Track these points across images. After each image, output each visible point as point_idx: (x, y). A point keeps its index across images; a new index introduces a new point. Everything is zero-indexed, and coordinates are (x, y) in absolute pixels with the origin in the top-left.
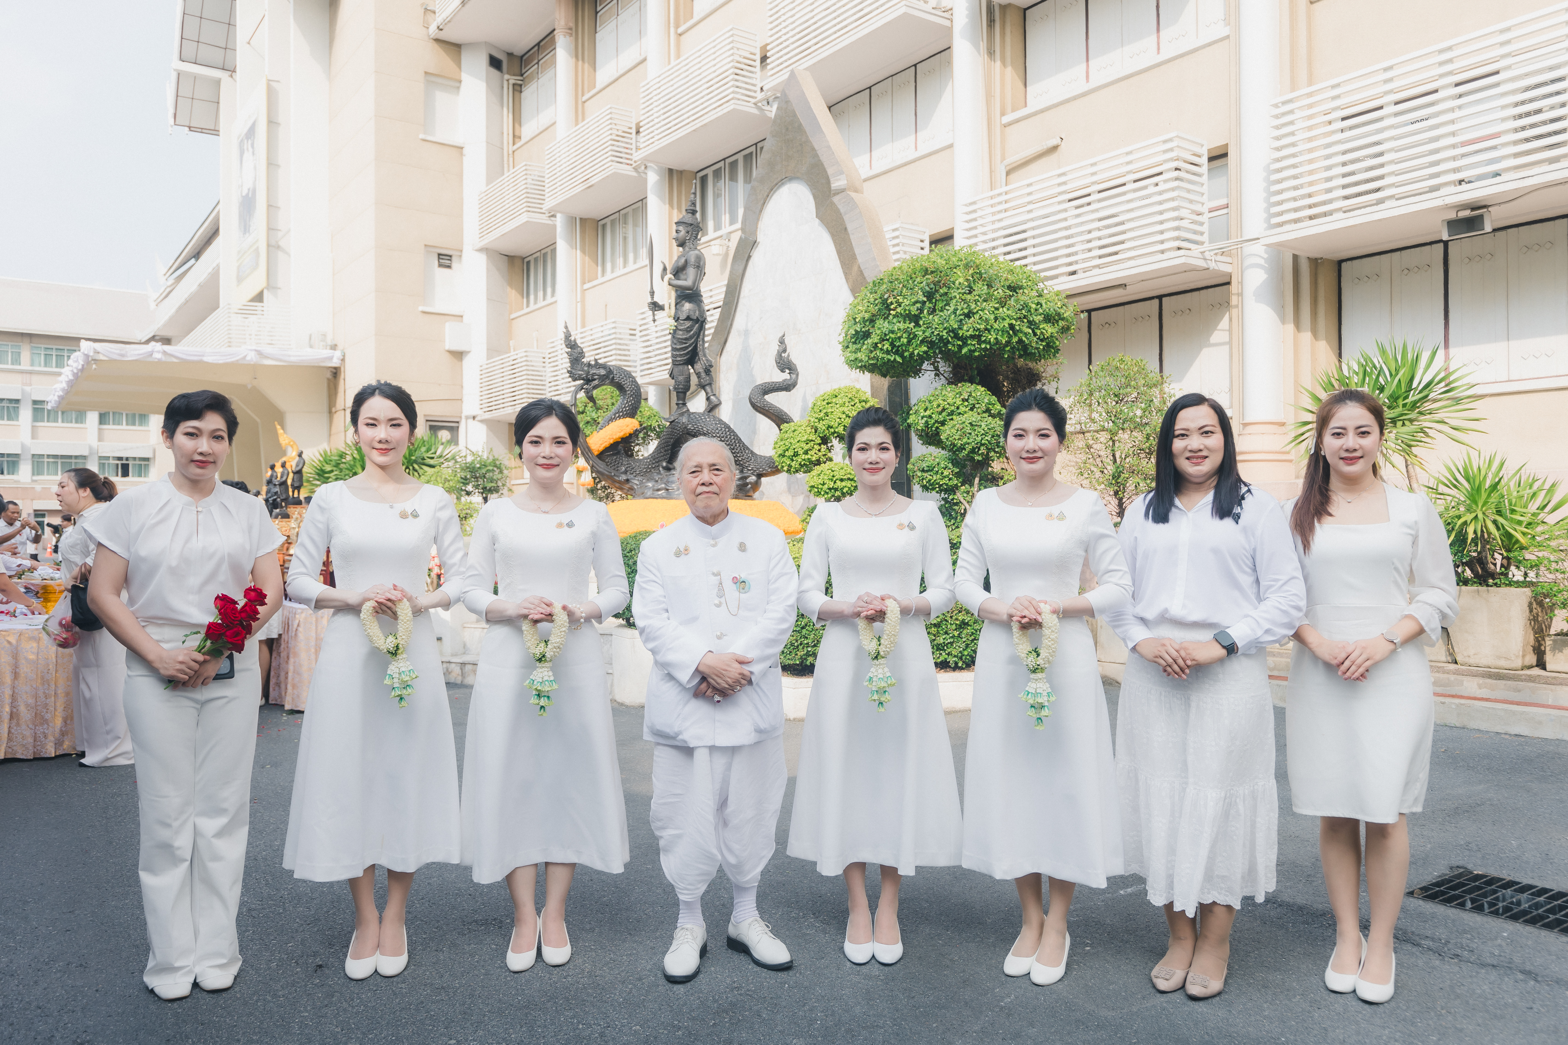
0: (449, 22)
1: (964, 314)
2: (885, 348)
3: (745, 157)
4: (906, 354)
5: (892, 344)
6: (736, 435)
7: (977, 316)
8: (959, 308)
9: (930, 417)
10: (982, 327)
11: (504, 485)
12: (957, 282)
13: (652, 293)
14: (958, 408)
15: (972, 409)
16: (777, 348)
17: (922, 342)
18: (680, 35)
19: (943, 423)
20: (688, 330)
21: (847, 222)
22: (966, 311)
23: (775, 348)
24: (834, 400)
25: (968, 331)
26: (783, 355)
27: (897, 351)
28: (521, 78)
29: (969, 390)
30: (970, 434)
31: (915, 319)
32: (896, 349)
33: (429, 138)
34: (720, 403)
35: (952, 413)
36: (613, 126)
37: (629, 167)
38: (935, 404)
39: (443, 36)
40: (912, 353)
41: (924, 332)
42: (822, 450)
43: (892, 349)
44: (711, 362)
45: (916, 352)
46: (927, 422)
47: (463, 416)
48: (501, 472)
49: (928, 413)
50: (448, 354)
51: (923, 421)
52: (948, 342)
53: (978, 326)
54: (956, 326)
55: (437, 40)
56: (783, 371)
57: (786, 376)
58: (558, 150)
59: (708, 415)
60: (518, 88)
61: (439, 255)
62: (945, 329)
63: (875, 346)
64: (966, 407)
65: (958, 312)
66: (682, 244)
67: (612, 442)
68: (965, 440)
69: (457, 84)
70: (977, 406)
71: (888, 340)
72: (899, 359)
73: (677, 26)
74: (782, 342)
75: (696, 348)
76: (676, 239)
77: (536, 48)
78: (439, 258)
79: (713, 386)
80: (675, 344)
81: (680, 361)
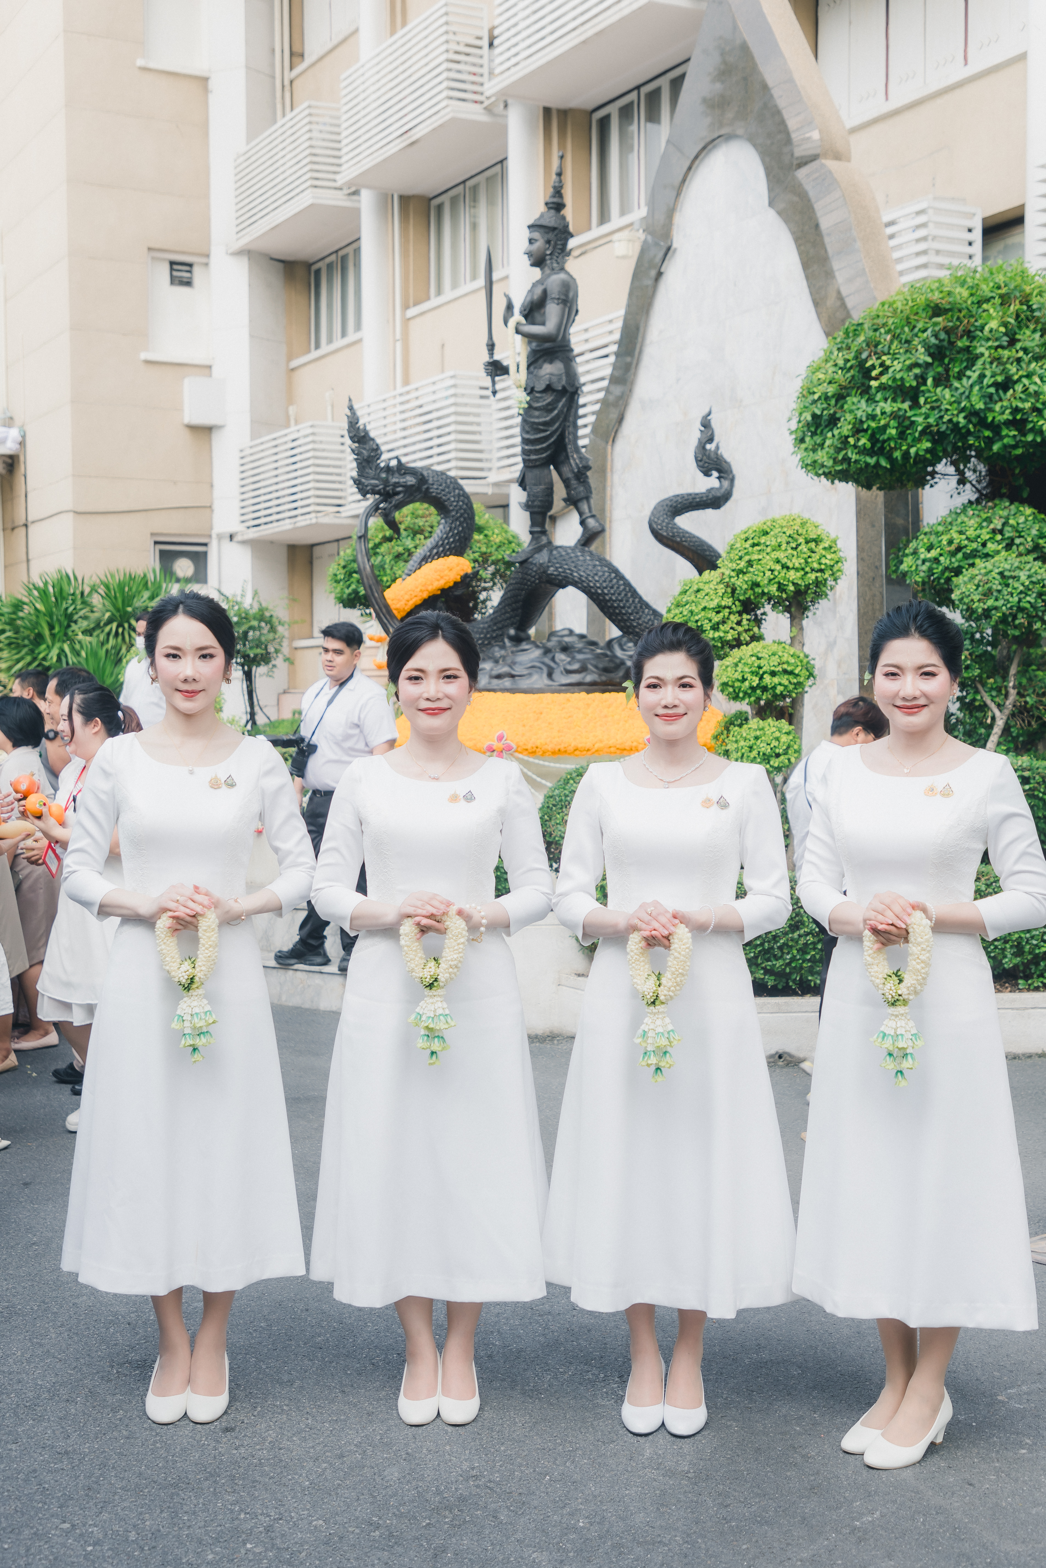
1: (996, 384)
2: (860, 443)
3: (669, 84)
4: (897, 454)
5: (873, 439)
6: (627, 584)
7: (1019, 388)
8: (988, 373)
9: (936, 560)
10: (1027, 405)
11: (277, 651)
12: (987, 328)
13: (491, 347)
14: (984, 545)
15: (1009, 547)
16: (698, 435)
17: (923, 433)
19: (958, 572)
20: (548, 409)
21: (819, 214)
22: (1000, 379)
23: (695, 435)
24: (763, 540)
25: (1003, 413)
26: (708, 446)
27: (882, 448)
29: (1005, 513)
30: (999, 591)
31: (912, 395)
32: (878, 446)
33: (152, 65)
34: (603, 531)
35: (974, 554)
36: (451, 37)
37: (478, 107)
38: (945, 539)
40: (906, 454)
41: (927, 417)
42: (745, 622)
43: (873, 445)
44: (587, 459)
45: (913, 451)
46: (930, 569)
47: (214, 533)
48: (273, 629)
49: (933, 553)
50: (187, 430)
51: (925, 568)
52: (969, 432)
53: (1020, 405)
54: (980, 406)
56: (707, 474)
57: (712, 482)
58: (362, 79)
59: (583, 551)
61: (172, 263)
62: (963, 410)
63: (844, 440)
64: (999, 542)
65: (986, 381)
66: (538, 261)
67: (425, 595)
68: (990, 602)
70: (1017, 541)
71: (866, 431)
72: (884, 463)
74: (706, 424)
75: (562, 437)
76: (529, 254)
78: (172, 269)
79: (592, 501)
80: (528, 432)
81: (536, 460)
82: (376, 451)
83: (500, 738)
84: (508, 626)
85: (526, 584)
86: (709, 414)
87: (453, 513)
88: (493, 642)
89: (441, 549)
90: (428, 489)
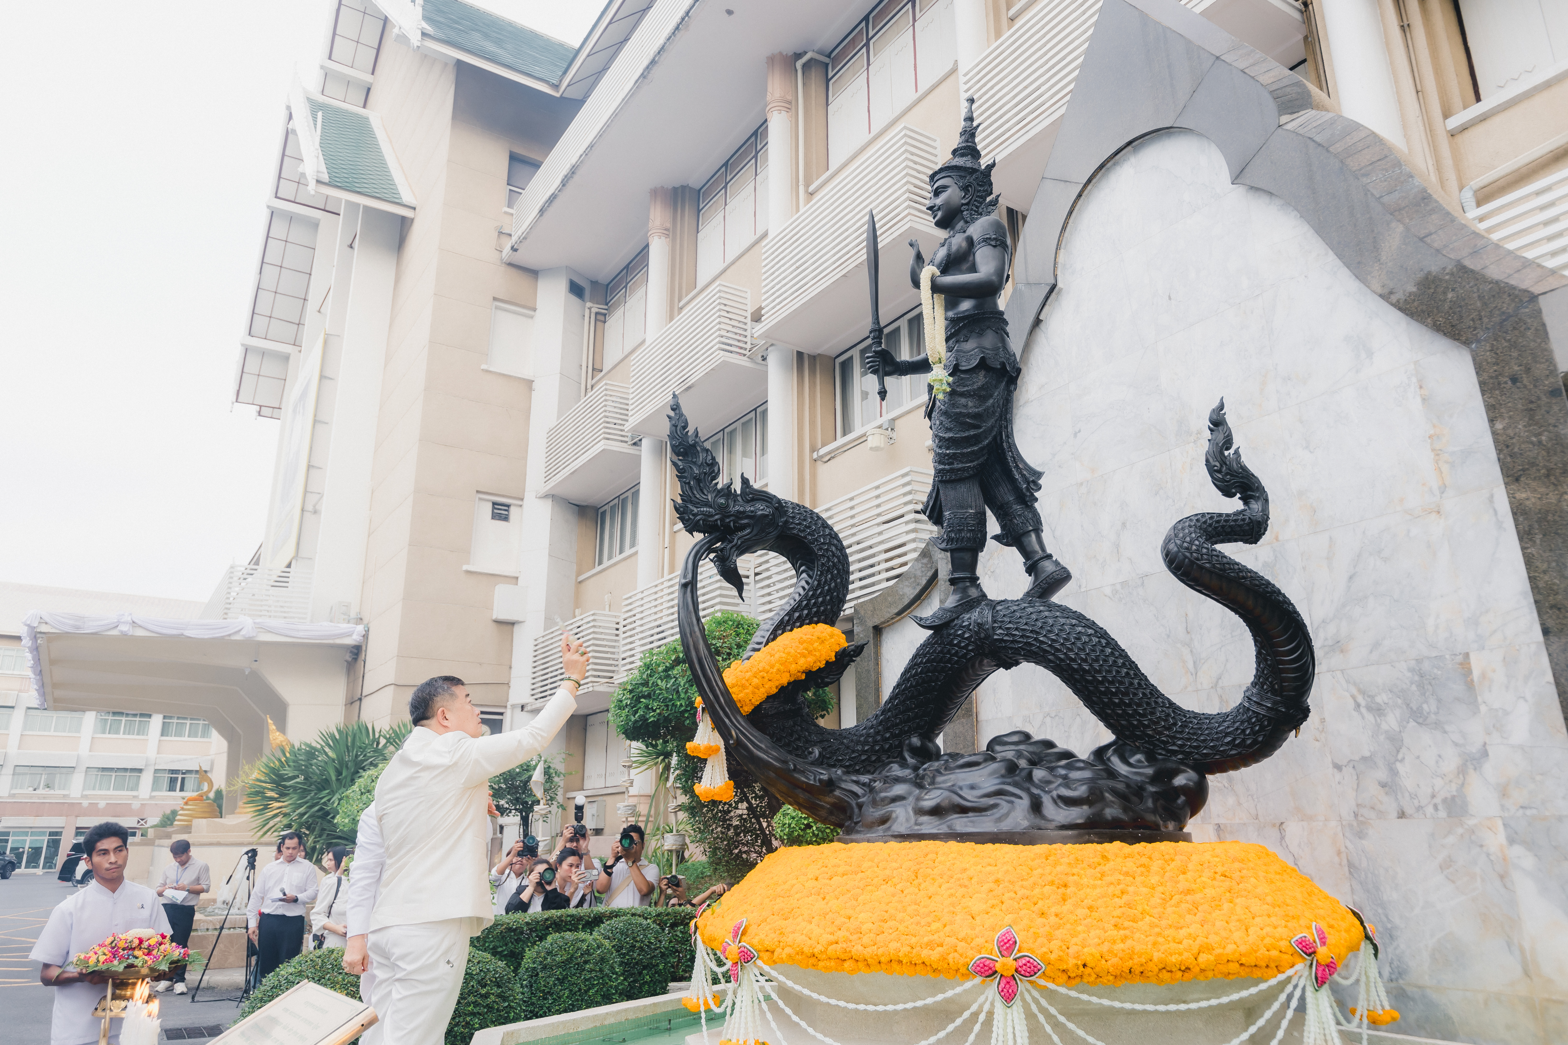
0: (525, 238)
3: (910, 321)
16: (1208, 436)
18: (811, 194)
20: (978, 395)
23: (1202, 436)
26: (1226, 453)
28: (606, 307)
33: (491, 369)
36: (722, 307)
37: (742, 358)
39: (518, 258)
47: (509, 705)
50: (494, 624)
55: (510, 265)
57: (1233, 505)
58: (648, 355)
59: (1040, 604)
60: (601, 318)
61: (494, 504)
69: (531, 313)
73: (807, 186)
74: (1218, 422)
77: (625, 271)
78: (494, 508)
79: (1044, 535)
80: (948, 430)
81: (963, 470)
82: (712, 469)
83: (1007, 945)
84: (909, 733)
85: (949, 661)
86: (1221, 407)
87: (824, 560)
88: (884, 758)
89: (806, 612)
90: (786, 522)
